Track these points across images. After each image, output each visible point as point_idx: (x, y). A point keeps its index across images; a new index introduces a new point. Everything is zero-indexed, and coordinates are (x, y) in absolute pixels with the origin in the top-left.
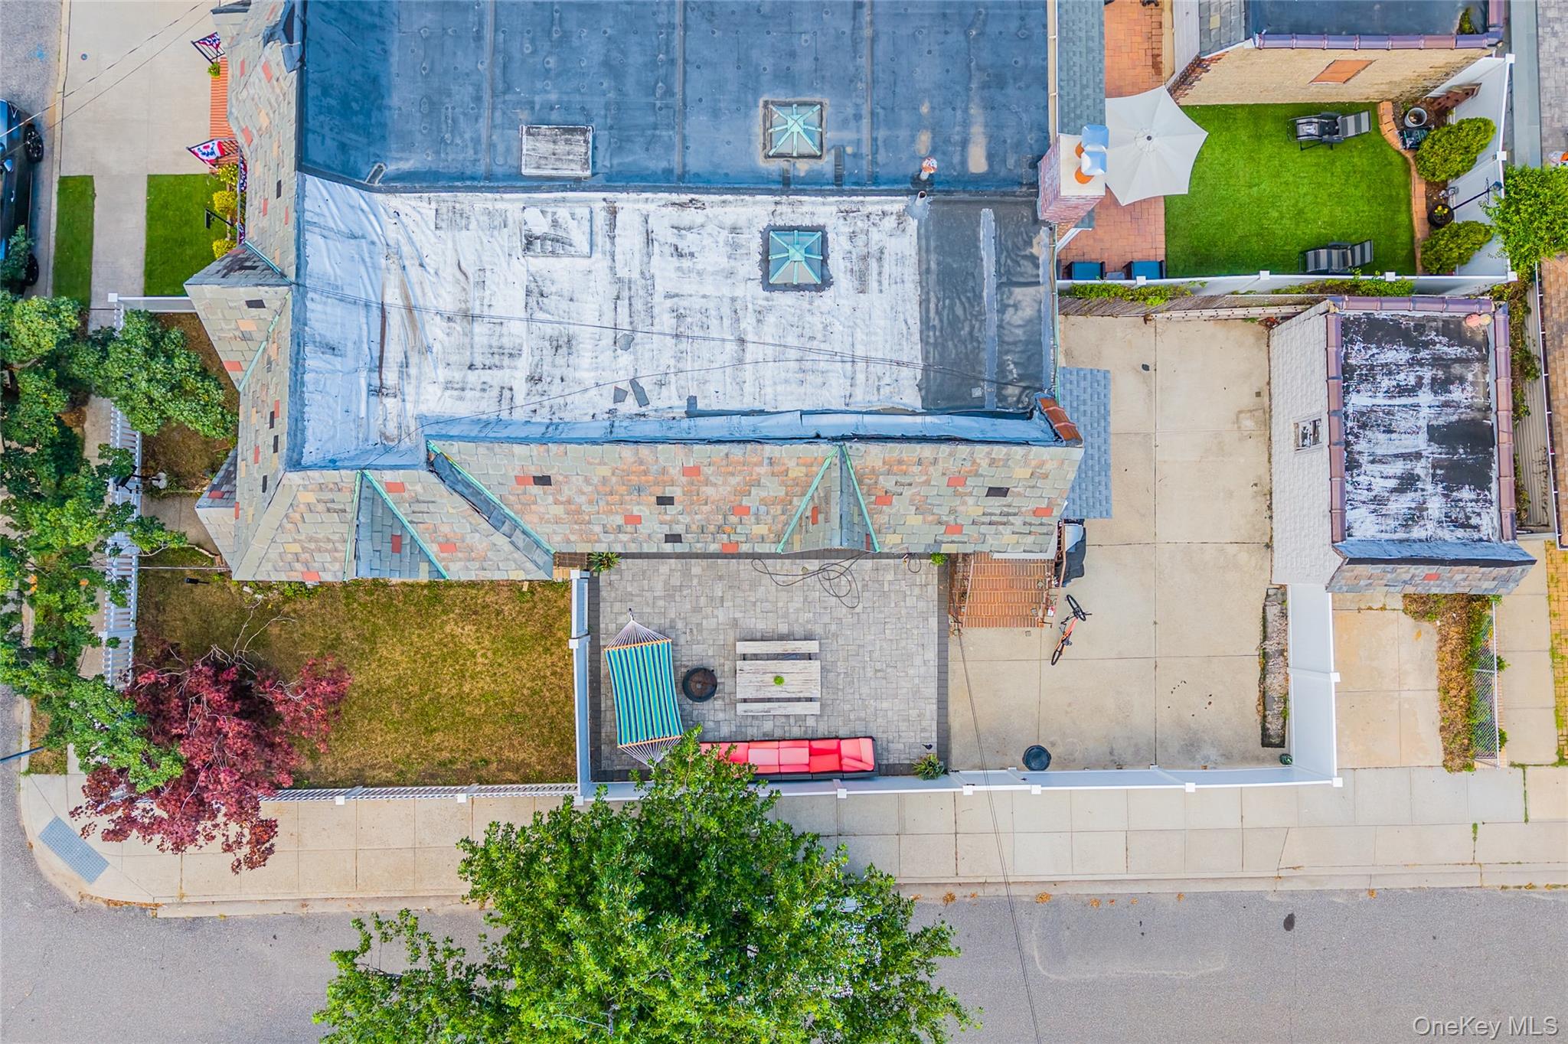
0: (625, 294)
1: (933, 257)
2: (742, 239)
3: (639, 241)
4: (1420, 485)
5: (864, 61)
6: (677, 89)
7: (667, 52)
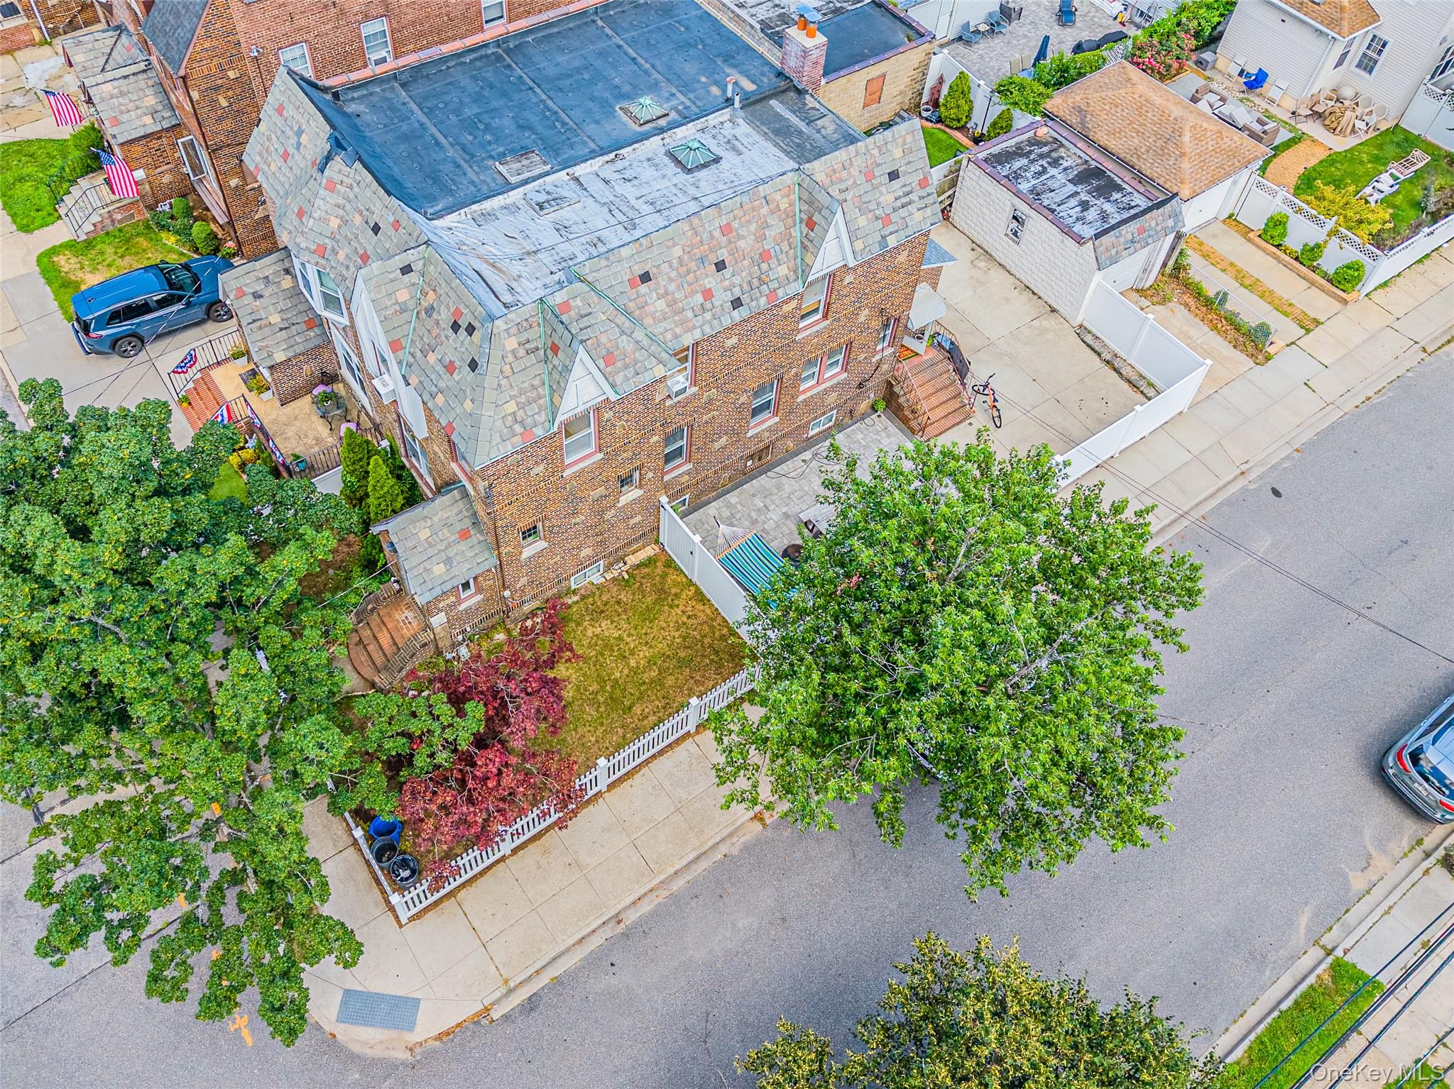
0: (613, 208)
1: (763, 128)
2: (657, 161)
3: (602, 185)
4: (1092, 203)
5: (656, 75)
6: (567, 120)
7: (549, 111)
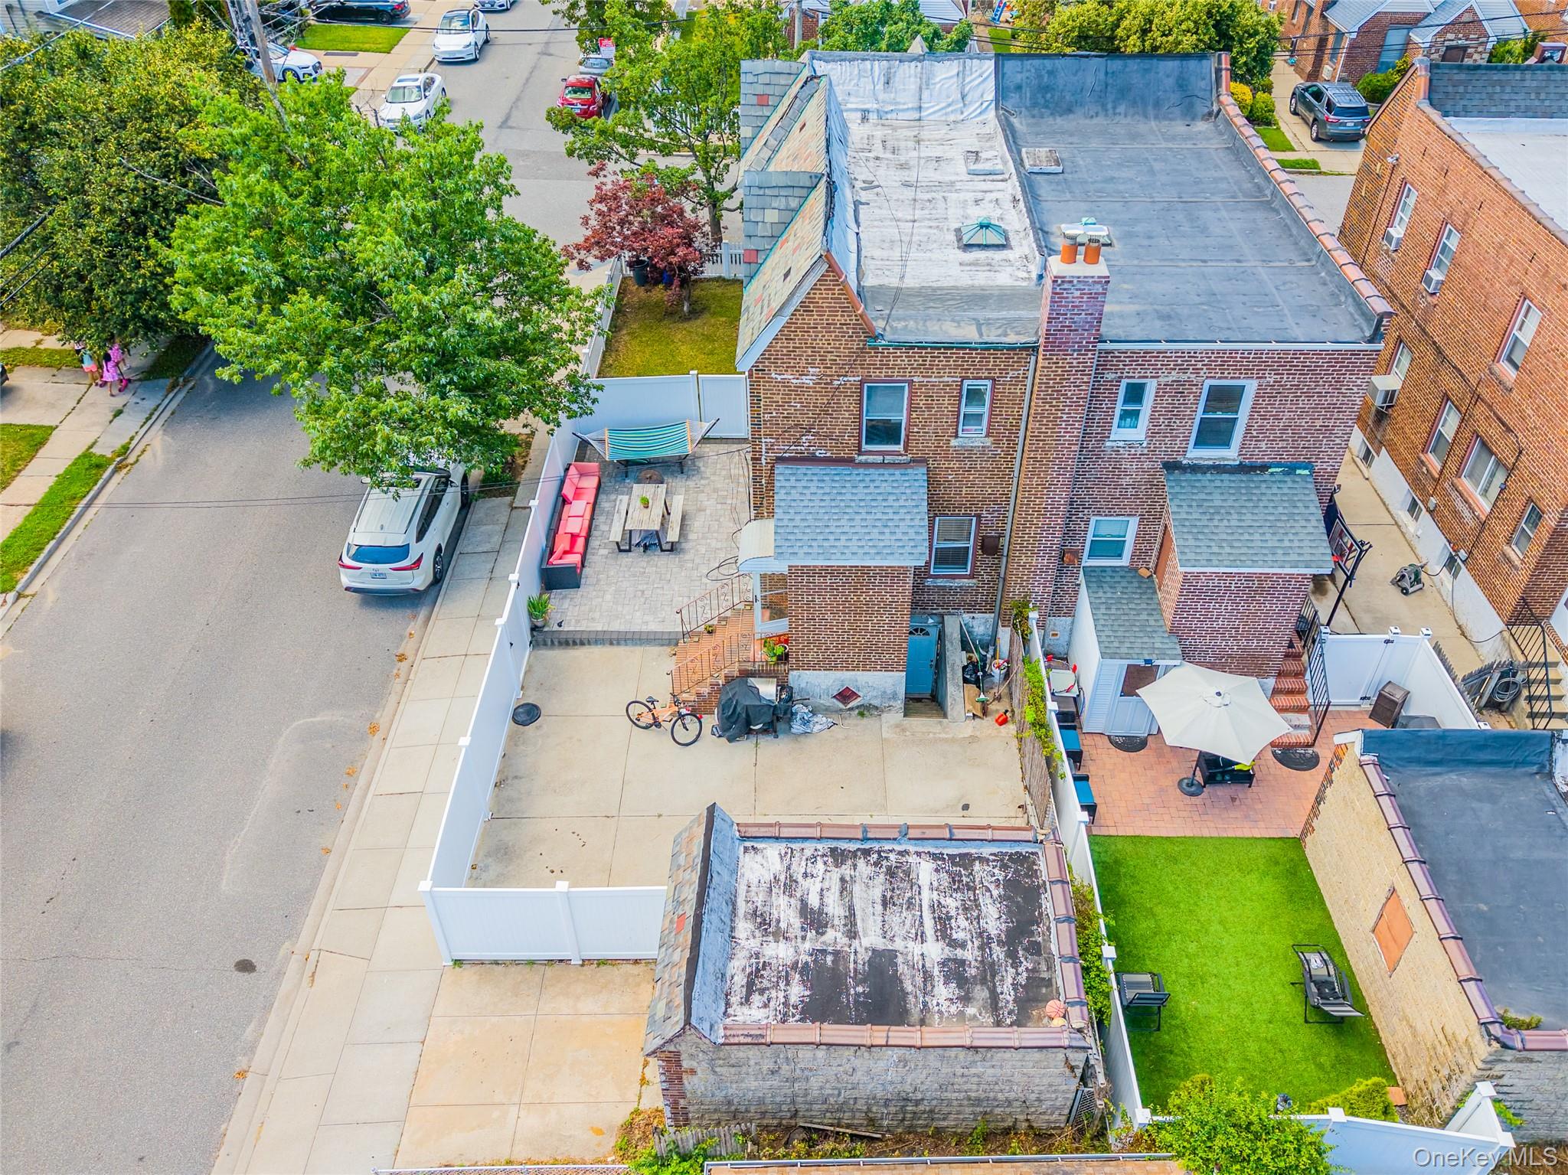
3: (984, 189)
4: (811, 934)
